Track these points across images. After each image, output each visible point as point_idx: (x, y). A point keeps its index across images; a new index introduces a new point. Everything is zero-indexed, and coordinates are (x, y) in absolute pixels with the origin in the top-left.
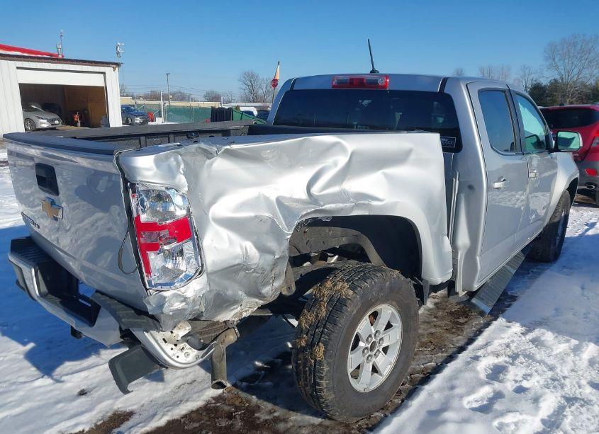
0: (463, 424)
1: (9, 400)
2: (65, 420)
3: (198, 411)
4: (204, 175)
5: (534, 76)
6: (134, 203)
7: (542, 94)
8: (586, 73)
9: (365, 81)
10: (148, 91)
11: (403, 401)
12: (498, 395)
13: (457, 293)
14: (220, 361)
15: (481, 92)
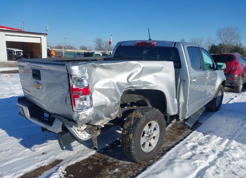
0: (181, 163)
1: (17, 155)
2: (38, 162)
3: (86, 159)
4: (93, 73)
5: (212, 42)
6: (71, 82)
7: (216, 49)
8: (233, 41)
9: (147, 43)
10: (57, 45)
11: (160, 157)
12: (194, 155)
13: (180, 120)
14: (95, 141)
15: (188, 48)
